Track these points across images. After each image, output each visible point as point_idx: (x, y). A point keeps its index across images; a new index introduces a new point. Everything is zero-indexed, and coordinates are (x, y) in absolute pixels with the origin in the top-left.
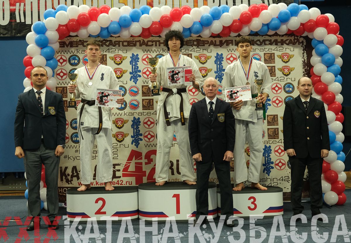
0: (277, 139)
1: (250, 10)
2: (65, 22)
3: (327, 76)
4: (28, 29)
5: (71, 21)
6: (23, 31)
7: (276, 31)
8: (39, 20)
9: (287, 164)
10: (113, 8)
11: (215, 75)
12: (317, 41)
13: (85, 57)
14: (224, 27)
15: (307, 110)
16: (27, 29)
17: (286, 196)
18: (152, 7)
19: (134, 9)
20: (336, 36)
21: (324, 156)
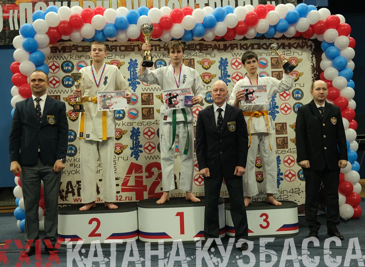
0: (286, 148)
1: (256, 11)
2: (55, 24)
3: (340, 81)
5: (62, 23)
7: (284, 33)
10: (108, 9)
12: (328, 43)
13: (79, 63)
14: (228, 29)
15: (323, 116)
18: (152, 7)
19: (131, 10)
20: (348, 38)
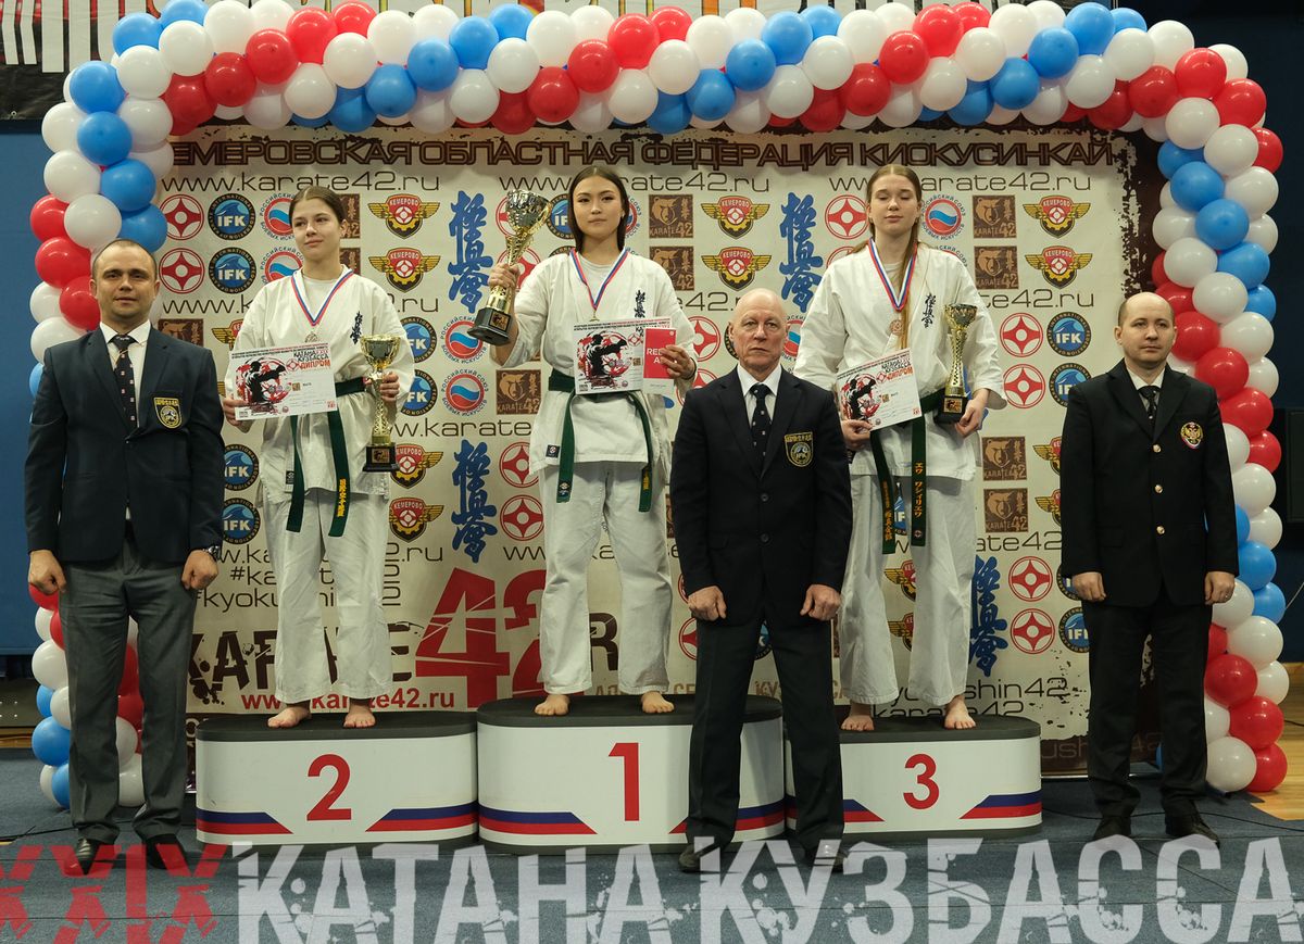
0: (1020, 531)
1: (921, 29)
2: (196, 67)
3: (1218, 290)
4: (51, 91)
5: (219, 60)
6: (31, 99)
7: (1022, 110)
8: (95, 55)
9: (1057, 630)
10: (384, 14)
11: (781, 279)
12: (1182, 150)
13: (273, 203)
14: (817, 91)
15: (1154, 418)
16: (44, 93)
17: (1055, 755)
18: (541, 9)
19: (469, 18)
20: (1254, 132)
21: (1215, 596)
